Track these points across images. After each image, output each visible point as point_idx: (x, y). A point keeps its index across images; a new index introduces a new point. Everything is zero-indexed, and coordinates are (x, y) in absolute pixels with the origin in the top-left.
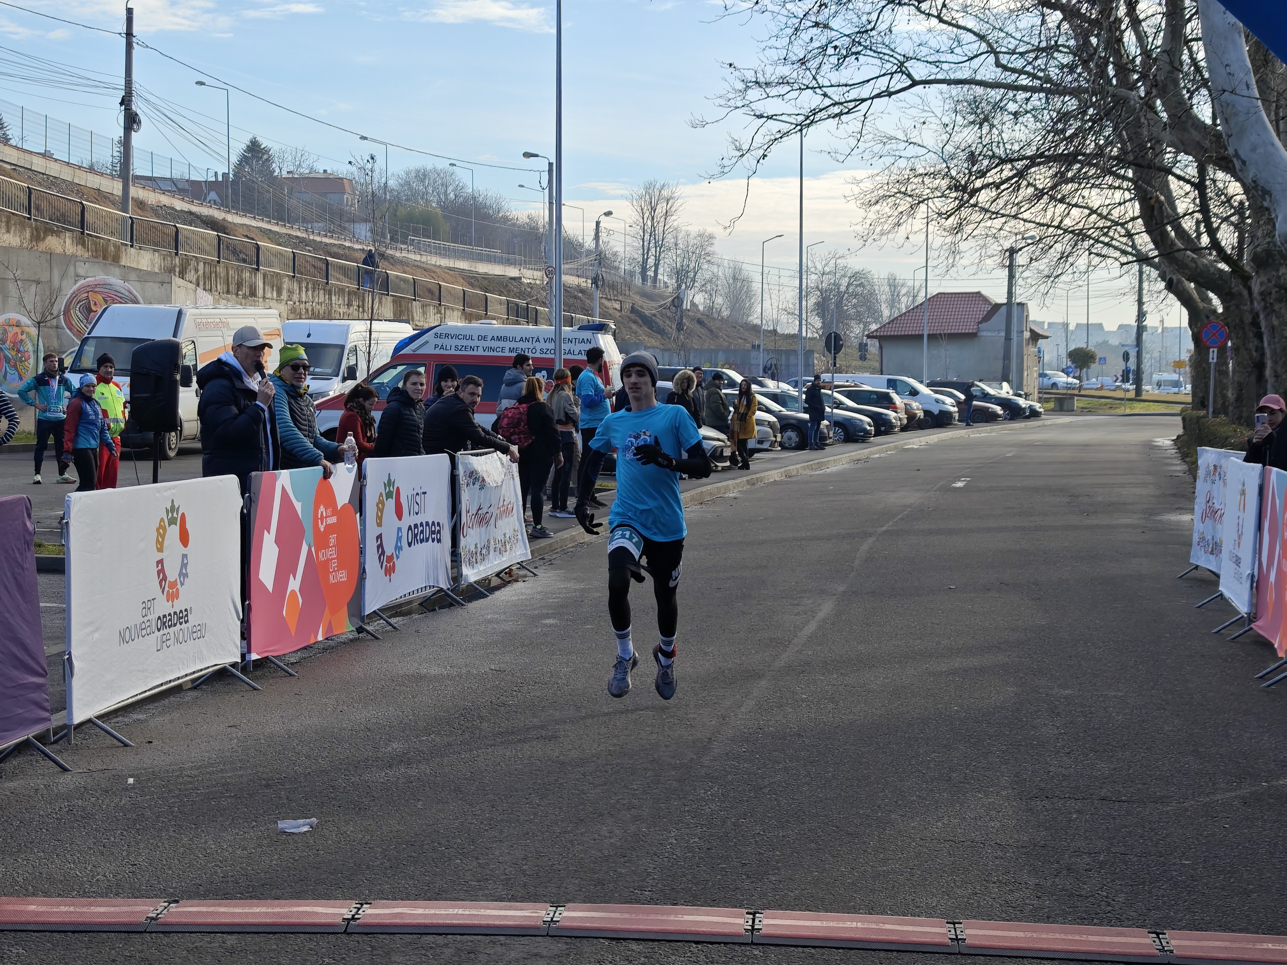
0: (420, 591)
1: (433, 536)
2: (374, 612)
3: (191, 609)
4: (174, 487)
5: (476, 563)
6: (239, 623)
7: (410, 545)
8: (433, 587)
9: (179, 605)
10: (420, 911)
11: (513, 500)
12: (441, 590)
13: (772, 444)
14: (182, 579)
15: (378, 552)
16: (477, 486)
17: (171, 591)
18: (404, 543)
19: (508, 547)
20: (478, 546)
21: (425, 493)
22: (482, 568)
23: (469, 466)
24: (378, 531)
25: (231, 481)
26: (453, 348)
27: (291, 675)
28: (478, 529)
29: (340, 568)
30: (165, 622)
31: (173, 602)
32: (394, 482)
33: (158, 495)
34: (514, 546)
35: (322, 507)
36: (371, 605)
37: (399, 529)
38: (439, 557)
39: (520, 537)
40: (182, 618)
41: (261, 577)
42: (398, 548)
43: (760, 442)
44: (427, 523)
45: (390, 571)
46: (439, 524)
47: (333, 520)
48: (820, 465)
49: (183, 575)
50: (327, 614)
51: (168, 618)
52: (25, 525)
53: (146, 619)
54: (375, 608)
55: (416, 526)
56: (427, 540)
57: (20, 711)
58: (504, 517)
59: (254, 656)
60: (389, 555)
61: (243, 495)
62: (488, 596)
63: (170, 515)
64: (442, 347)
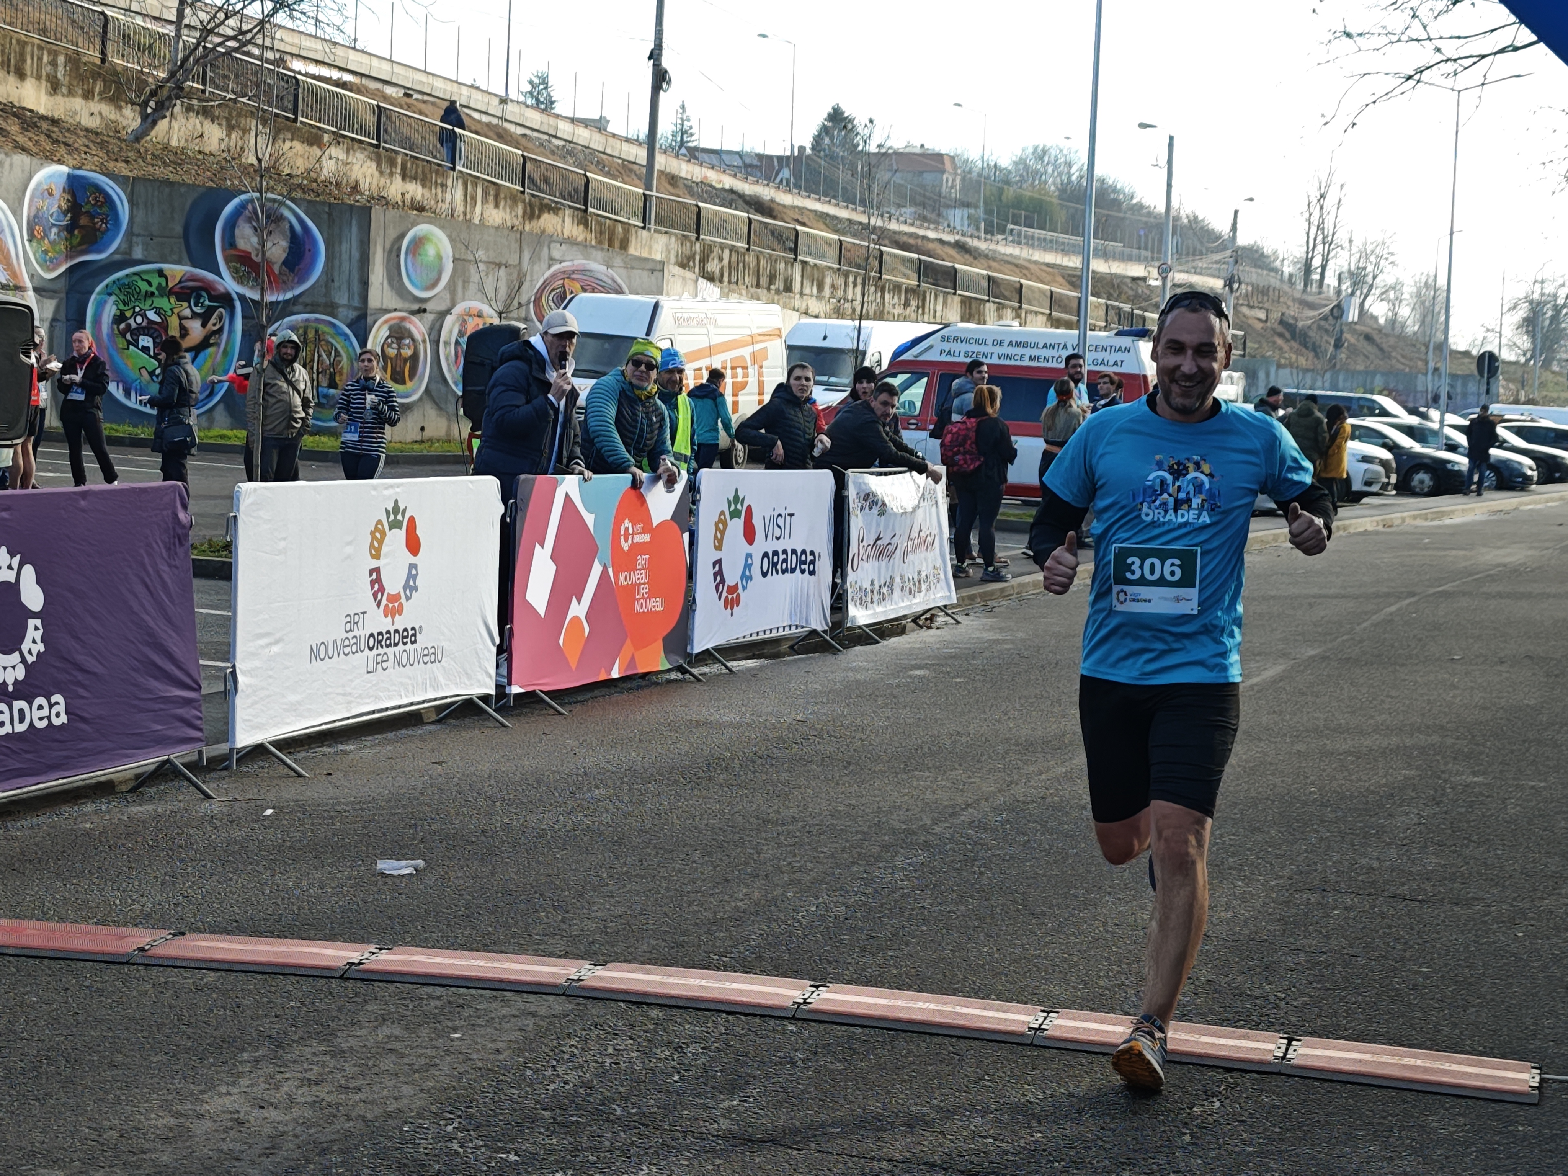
0: (781, 630)
1: (803, 567)
2: (707, 650)
3: (421, 628)
4: (398, 486)
5: (872, 602)
6: (494, 650)
7: (764, 575)
8: (803, 627)
9: (401, 623)
10: (438, 960)
11: (935, 531)
12: (814, 632)
13: (1385, 487)
14: (408, 592)
15: (715, 579)
16: (875, 510)
17: (391, 605)
18: (756, 571)
19: (924, 587)
20: (876, 582)
21: (791, 515)
22: (880, 609)
23: (864, 487)
24: (717, 555)
25: (491, 483)
26: (962, 354)
27: (560, 714)
28: (876, 564)
29: (651, 595)
30: (378, 640)
31: (393, 617)
32: (743, 500)
33: (373, 493)
34: (933, 587)
35: (627, 521)
36: (701, 642)
37: (749, 556)
38: (811, 592)
39: (942, 576)
40: (407, 637)
41: (529, 597)
42: (746, 577)
43: (1368, 483)
44: (794, 552)
45: (731, 603)
46: (812, 553)
47: (646, 538)
48: (1441, 514)
49: (410, 586)
50: (628, 648)
51: (385, 636)
52: (177, 515)
53: (350, 635)
54: (709, 646)
55: (776, 553)
56: (793, 571)
57: (159, 727)
58: (918, 550)
59: (516, 689)
60: (732, 584)
61: (505, 500)
62: (878, 642)
63: (392, 517)
64: (949, 353)
